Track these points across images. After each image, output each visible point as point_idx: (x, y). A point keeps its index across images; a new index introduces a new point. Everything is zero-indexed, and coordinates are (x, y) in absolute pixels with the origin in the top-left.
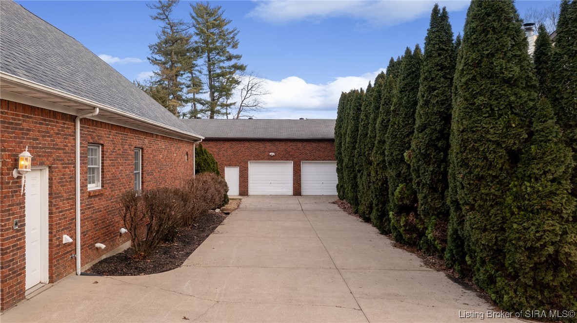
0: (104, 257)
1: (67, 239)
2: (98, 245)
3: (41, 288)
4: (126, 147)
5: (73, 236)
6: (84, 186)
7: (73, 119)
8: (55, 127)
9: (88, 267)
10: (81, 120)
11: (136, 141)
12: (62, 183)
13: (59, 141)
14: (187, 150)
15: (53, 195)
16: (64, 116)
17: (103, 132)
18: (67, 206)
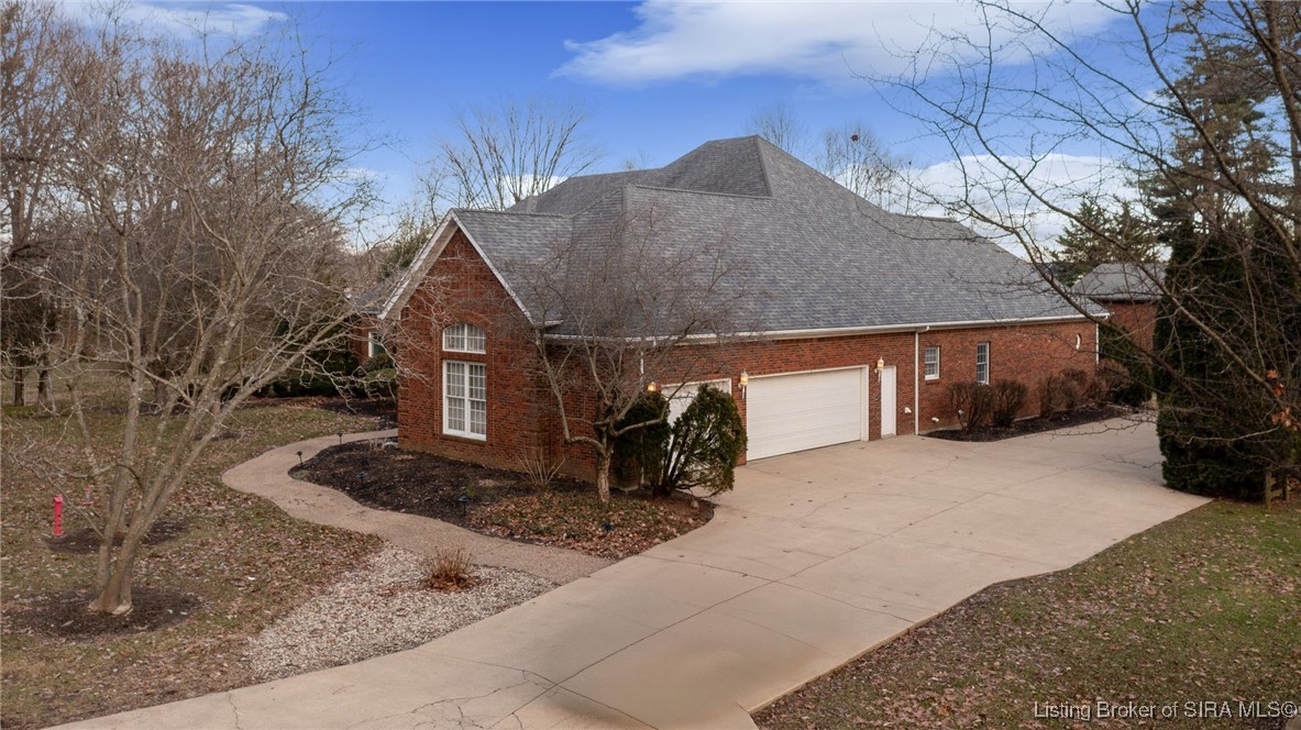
0: (941, 429)
1: (908, 410)
2: (934, 419)
3: (890, 436)
4: (967, 344)
5: (913, 410)
6: (921, 378)
7: (913, 334)
8: (899, 342)
9: (925, 432)
10: (919, 334)
11: (979, 337)
12: (905, 375)
13: (903, 350)
14: (1080, 331)
15: (899, 383)
16: (907, 334)
17: (939, 337)
18: (909, 389)
